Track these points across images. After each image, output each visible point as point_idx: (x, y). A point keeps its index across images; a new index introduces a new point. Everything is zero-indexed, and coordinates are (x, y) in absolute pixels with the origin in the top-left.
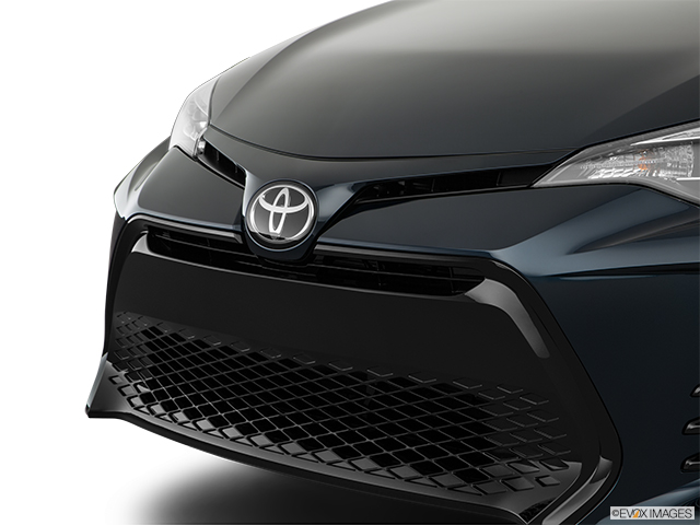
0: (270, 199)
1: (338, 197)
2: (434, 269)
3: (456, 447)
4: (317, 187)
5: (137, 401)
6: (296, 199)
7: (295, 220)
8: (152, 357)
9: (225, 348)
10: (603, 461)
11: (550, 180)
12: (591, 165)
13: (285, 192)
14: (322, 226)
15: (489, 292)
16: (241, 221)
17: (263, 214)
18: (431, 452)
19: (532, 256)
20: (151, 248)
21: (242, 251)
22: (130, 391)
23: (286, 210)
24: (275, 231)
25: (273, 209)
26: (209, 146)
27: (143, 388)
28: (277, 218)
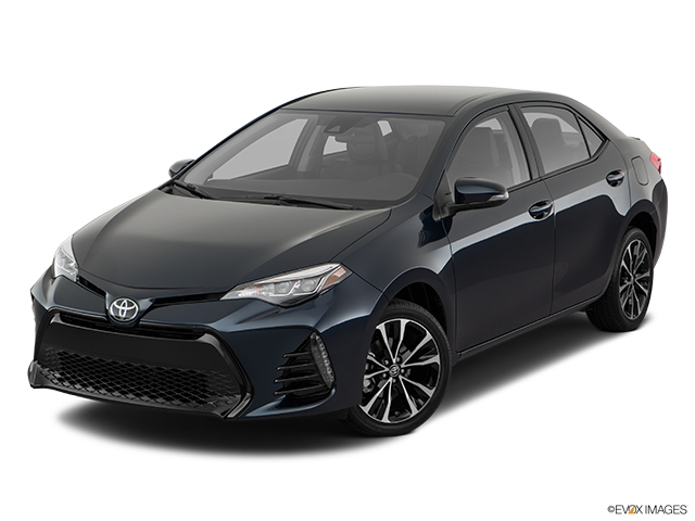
0: (119, 304)
1: (145, 304)
2: (182, 330)
4: (136, 299)
5: (56, 381)
6: (130, 304)
7: (130, 312)
8: (62, 364)
9: (100, 360)
10: (248, 394)
12: (238, 291)
13: (125, 301)
14: (142, 314)
15: (207, 338)
16: (107, 311)
17: (116, 310)
18: (170, 393)
19: (225, 325)
20: (62, 320)
21: (109, 323)
22: (51, 377)
23: (126, 308)
24: (122, 316)
25: (121, 308)
26: (81, 279)
27: (58, 376)
28: (123, 311)
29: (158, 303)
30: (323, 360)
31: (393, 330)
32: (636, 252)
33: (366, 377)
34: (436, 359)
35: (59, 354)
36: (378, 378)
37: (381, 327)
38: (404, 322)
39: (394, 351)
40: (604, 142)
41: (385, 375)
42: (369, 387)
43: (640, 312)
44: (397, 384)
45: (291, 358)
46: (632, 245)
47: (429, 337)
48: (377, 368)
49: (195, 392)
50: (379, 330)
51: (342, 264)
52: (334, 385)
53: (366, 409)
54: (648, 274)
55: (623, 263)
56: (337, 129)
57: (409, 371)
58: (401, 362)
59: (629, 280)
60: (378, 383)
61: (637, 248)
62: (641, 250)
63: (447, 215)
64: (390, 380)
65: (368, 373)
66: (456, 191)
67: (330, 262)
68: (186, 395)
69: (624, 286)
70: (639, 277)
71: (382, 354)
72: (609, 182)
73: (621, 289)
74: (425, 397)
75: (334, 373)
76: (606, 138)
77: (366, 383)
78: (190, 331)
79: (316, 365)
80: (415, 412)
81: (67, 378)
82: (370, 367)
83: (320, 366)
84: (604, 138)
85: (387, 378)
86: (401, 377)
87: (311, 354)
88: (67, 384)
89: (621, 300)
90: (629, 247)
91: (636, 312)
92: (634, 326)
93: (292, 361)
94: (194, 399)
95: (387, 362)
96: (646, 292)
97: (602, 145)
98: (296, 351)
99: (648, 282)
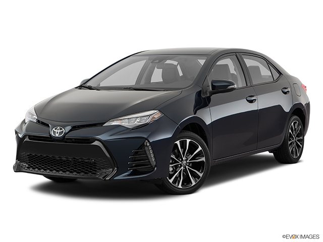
0: (56, 129)
1: (68, 128)
2: (85, 140)
3: (83, 169)
4: (64, 127)
5: (26, 168)
6: (61, 129)
7: (61, 133)
8: (29, 160)
9: (47, 156)
10: (116, 168)
11: (105, 125)
12: (111, 122)
13: (59, 128)
14: (66, 134)
15: (96, 143)
16: (50, 133)
17: (54, 132)
19: (104, 137)
20: (29, 139)
21: (51, 139)
22: (24, 167)
23: (59, 131)
24: (57, 135)
25: (56, 131)
26: (38, 121)
27: (27, 166)
28: (57, 132)
29: (74, 128)
30: (150, 154)
31: (183, 144)
32: (296, 127)
33: (170, 165)
34: (203, 159)
35: (28, 155)
36: (176, 167)
37: (178, 142)
38: (188, 141)
39: (184, 154)
40: (280, 75)
41: (179, 166)
42: (172, 171)
43: (298, 155)
44: (185, 170)
45: (136, 152)
46: (294, 123)
47: (200, 148)
48: (176, 162)
49: (90, 169)
50: (176, 144)
51: (159, 111)
52: (156, 166)
53: (171, 181)
54: (301, 138)
55: (290, 131)
56: (157, 61)
57: (191, 164)
58: (187, 160)
59: (293, 139)
60: (176, 169)
61: (296, 125)
62: (298, 126)
63: (208, 95)
64: (182, 168)
65: (172, 164)
66: (212, 84)
67: (153, 110)
68: (87, 170)
69: (291, 142)
70: (297, 139)
71: (178, 156)
72: (283, 92)
73: (289, 142)
74: (199, 177)
75: (155, 160)
76: (281, 74)
77: (171, 169)
78: (89, 140)
79: (147, 156)
80: (194, 183)
81: (31, 167)
82: (172, 161)
83: (149, 157)
84: (280, 73)
85: (181, 167)
86: (187, 167)
87: (145, 151)
88: (31, 169)
89: (290, 148)
90: (292, 124)
91: (296, 155)
92: (296, 161)
93: (136, 153)
94: (90, 172)
95: (180, 159)
96: (301, 146)
97: (279, 76)
98: (138, 149)
99: (302, 141)
